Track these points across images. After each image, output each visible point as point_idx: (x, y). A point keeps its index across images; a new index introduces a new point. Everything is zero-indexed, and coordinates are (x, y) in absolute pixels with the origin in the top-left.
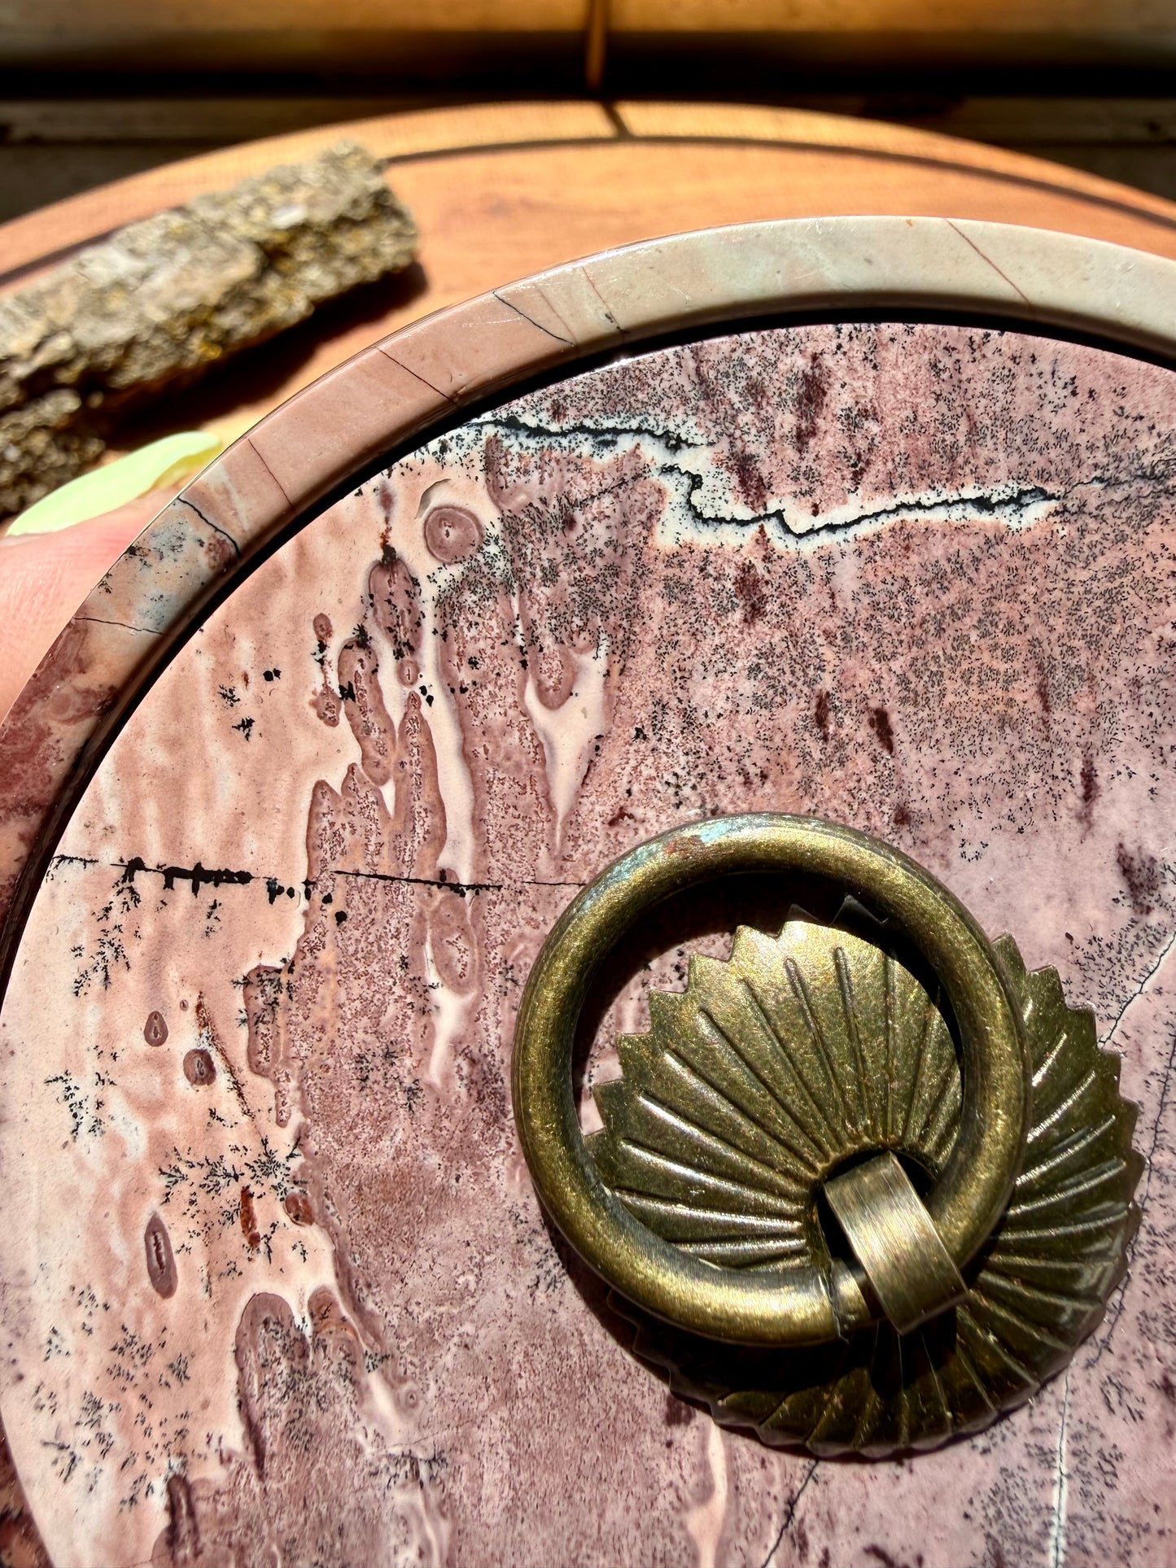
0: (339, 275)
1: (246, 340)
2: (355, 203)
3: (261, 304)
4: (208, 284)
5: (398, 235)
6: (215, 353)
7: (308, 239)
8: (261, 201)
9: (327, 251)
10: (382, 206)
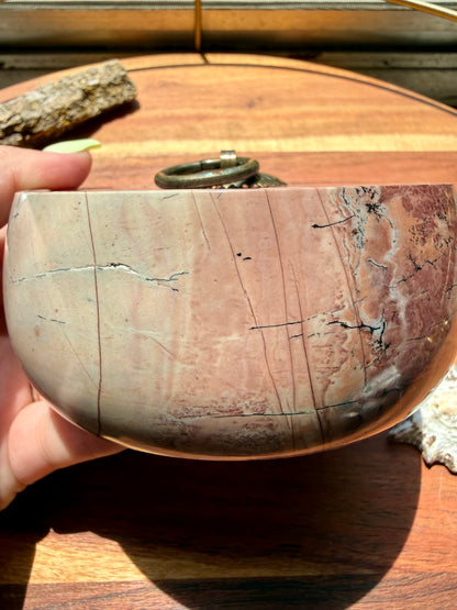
0: (110, 101)
1: (77, 120)
2: (115, 79)
3: (83, 108)
4: (66, 101)
5: (129, 90)
6: (67, 123)
7: (99, 89)
8: (85, 78)
9: (106, 94)
10: (124, 80)
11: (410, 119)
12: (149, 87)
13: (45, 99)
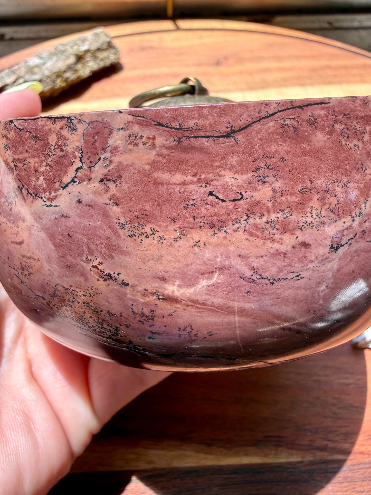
0: (98, 64)
1: (72, 81)
2: (102, 45)
3: (76, 71)
4: (61, 65)
5: (115, 54)
7: (90, 54)
9: (95, 57)
10: (110, 46)
11: (355, 72)
12: (131, 51)
13: (44, 64)
